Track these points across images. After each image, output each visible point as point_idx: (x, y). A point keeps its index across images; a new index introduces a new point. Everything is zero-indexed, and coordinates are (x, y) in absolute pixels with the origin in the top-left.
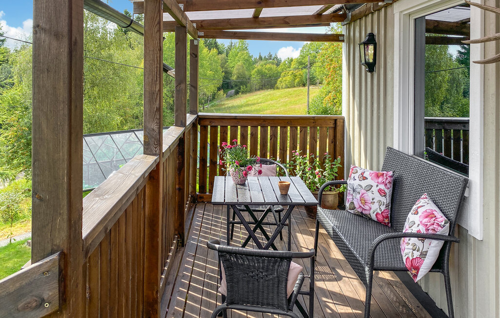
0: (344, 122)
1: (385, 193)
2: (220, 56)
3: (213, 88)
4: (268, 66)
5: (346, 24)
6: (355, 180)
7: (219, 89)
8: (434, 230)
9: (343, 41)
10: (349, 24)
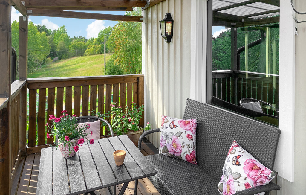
0: (144, 79)
1: (192, 138)
2: (48, 37)
3: (44, 56)
4: (79, 42)
5: (145, 9)
6: (167, 128)
7: (48, 57)
8: (261, 182)
9: (142, 21)
10: (147, 9)
